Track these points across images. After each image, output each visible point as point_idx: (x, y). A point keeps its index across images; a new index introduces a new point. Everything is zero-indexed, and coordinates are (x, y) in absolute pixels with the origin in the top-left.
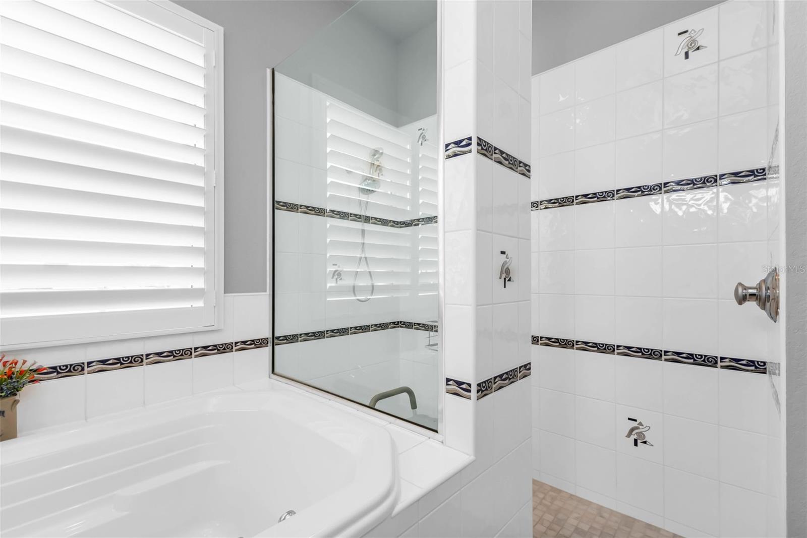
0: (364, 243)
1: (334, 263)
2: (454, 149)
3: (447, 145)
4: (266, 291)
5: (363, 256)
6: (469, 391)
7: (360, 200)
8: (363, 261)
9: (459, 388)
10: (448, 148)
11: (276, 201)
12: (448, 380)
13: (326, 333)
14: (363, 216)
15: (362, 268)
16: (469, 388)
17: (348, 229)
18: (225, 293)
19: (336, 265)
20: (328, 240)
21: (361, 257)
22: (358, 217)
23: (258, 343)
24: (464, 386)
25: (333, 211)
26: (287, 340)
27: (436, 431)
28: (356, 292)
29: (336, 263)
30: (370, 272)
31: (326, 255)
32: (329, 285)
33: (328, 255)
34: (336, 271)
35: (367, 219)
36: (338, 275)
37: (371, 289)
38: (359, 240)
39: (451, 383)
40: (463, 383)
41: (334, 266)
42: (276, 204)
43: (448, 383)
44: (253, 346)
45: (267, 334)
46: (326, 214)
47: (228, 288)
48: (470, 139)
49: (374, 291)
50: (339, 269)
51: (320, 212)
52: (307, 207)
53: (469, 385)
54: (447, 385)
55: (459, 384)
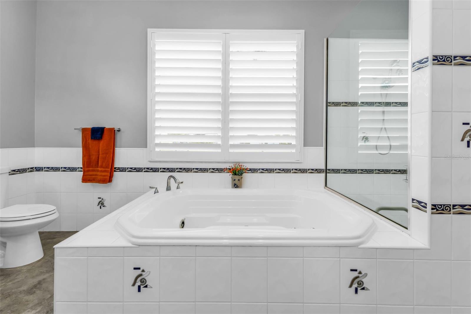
0: (384, 119)
1: (363, 132)
2: (418, 65)
3: (414, 64)
4: (323, 146)
5: (383, 127)
6: (426, 208)
7: (381, 93)
8: (383, 129)
9: (420, 205)
10: (414, 65)
11: (328, 102)
12: (413, 200)
13: (357, 170)
14: (384, 103)
15: (384, 135)
16: (425, 206)
17: (374, 112)
18: (304, 146)
19: (365, 133)
20: (359, 119)
21: (382, 128)
22: (380, 104)
23: (318, 171)
24: (422, 204)
25: (363, 103)
26: (334, 171)
27: (407, 228)
28: (378, 149)
29: (364, 132)
30: (388, 137)
31: (358, 127)
32: (359, 144)
33: (359, 128)
34: (364, 137)
35: (388, 104)
36: (366, 139)
37: (389, 147)
38: (381, 117)
39: (415, 201)
40: (422, 203)
41: (363, 134)
42: (328, 104)
43: (413, 201)
44: (317, 172)
45: (323, 167)
46: (358, 105)
47: (305, 145)
48: (427, 58)
49: (392, 149)
50: (367, 135)
51: (354, 104)
52: (346, 103)
53: (426, 204)
54: (413, 202)
55: (420, 202)
